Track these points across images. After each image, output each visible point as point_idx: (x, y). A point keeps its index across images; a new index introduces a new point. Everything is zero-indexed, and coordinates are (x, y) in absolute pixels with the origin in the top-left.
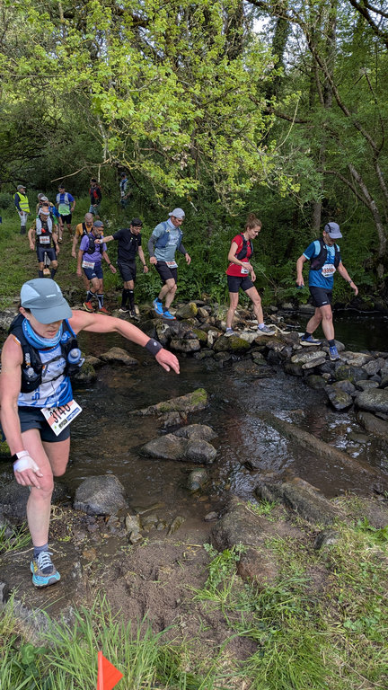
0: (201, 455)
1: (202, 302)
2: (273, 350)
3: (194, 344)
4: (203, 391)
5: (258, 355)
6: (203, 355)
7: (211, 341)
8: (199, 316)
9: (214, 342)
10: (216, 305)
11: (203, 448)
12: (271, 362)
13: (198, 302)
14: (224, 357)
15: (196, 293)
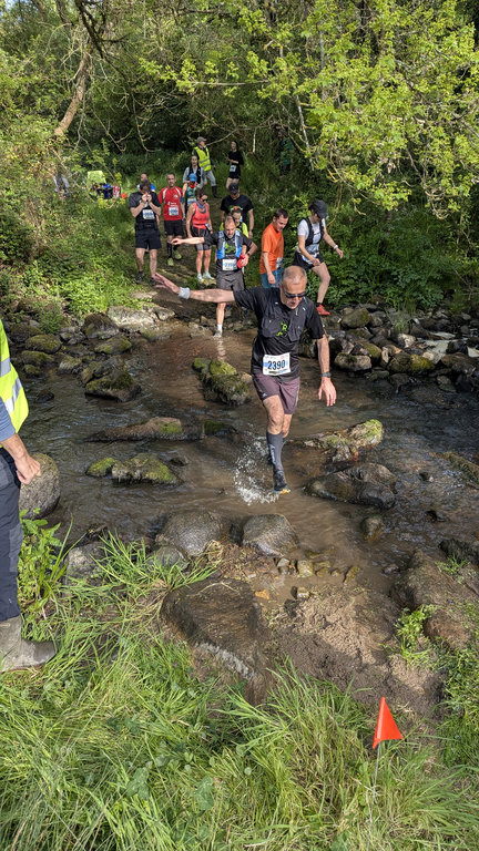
0: (377, 499)
1: (374, 307)
2: (464, 374)
3: (364, 362)
4: (378, 423)
5: (443, 380)
6: (376, 376)
7: (386, 359)
8: (369, 325)
9: (390, 360)
10: (392, 310)
11: (380, 491)
12: (459, 389)
13: (370, 306)
14: (400, 379)
15: (367, 294)
